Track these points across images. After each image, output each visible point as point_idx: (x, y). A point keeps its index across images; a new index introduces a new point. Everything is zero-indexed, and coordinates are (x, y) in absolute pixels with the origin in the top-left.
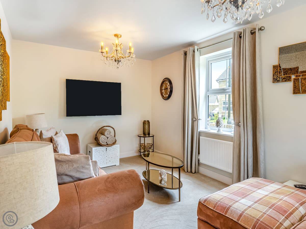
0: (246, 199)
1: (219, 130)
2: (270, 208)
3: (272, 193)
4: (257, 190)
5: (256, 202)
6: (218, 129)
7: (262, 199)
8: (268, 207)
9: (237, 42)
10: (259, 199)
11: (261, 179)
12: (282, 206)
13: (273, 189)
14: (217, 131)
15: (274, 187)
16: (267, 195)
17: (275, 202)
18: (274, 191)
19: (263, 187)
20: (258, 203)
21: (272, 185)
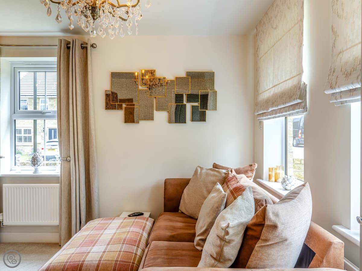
0: (96, 246)
1: (36, 171)
2: (123, 244)
3: (118, 229)
4: (104, 232)
5: (108, 245)
6: (34, 170)
7: (113, 238)
8: (120, 244)
9: (64, 53)
10: (109, 239)
11: (102, 219)
12: (131, 238)
13: (118, 225)
14: (33, 171)
15: (117, 222)
16: (115, 233)
17: (125, 237)
18: (119, 227)
19: (108, 227)
20: (111, 244)
21: (115, 221)
